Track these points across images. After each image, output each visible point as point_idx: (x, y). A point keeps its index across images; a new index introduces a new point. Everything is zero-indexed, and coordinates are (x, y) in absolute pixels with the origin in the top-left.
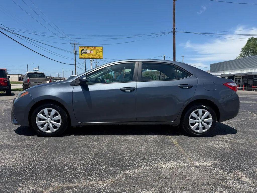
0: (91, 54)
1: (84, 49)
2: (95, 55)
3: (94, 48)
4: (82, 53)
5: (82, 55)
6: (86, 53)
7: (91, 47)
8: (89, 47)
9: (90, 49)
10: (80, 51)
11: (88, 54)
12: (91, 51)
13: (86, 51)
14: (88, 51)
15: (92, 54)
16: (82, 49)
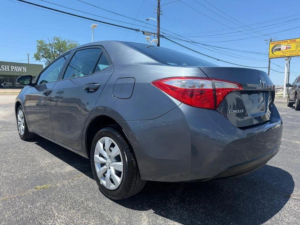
0: (288, 50)
1: (277, 45)
2: (293, 51)
3: (293, 40)
4: (274, 50)
5: (273, 53)
6: (280, 49)
7: (289, 40)
8: (285, 41)
9: (286, 44)
10: (271, 48)
11: (283, 51)
12: (288, 46)
13: (280, 47)
14: (283, 47)
15: (290, 50)
16: (273, 45)
